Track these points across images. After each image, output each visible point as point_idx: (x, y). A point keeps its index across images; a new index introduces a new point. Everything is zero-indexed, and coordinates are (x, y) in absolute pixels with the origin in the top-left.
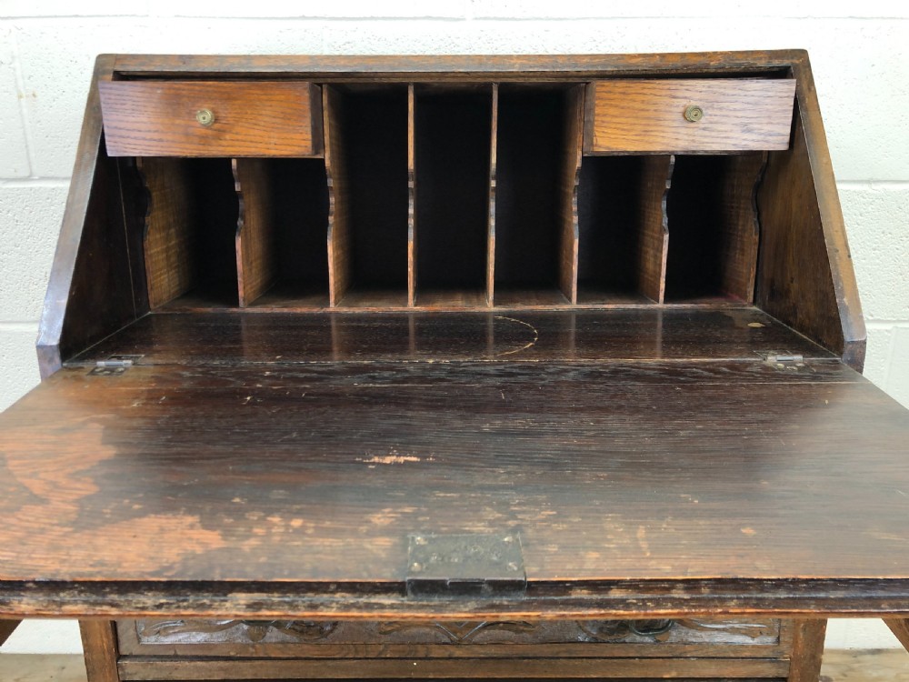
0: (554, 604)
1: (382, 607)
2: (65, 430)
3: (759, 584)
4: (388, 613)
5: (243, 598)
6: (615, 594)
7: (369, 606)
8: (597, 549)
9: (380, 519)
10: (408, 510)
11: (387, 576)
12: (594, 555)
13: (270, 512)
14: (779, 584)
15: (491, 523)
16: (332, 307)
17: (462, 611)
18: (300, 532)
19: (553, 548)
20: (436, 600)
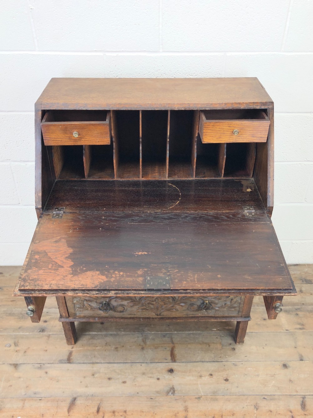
0: (176, 293)
1: (142, 294)
2: (56, 242)
3: (218, 290)
4: (143, 295)
5: (113, 292)
6: (188, 291)
7: (139, 294)
8: (186, 281)
9: (140, 272)
10: (145, 270)
11: (142, 288)
12: (185, 282)
13: (115, 270)
14: (221, 290)
15: (164, 274)
16: (115, 179)
17: (158, 295)
18: (122, 276)
19: (177, 281)
20: (152, 292)
